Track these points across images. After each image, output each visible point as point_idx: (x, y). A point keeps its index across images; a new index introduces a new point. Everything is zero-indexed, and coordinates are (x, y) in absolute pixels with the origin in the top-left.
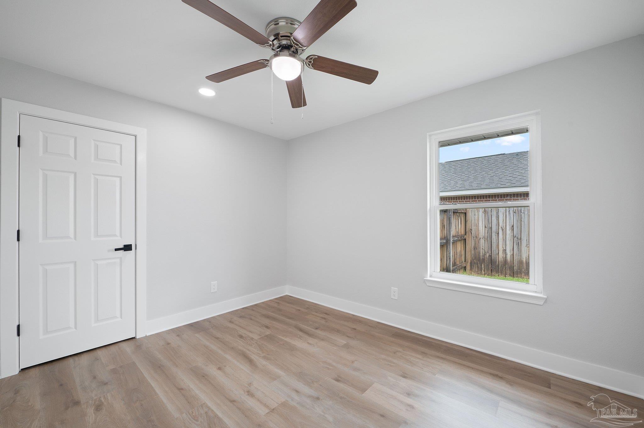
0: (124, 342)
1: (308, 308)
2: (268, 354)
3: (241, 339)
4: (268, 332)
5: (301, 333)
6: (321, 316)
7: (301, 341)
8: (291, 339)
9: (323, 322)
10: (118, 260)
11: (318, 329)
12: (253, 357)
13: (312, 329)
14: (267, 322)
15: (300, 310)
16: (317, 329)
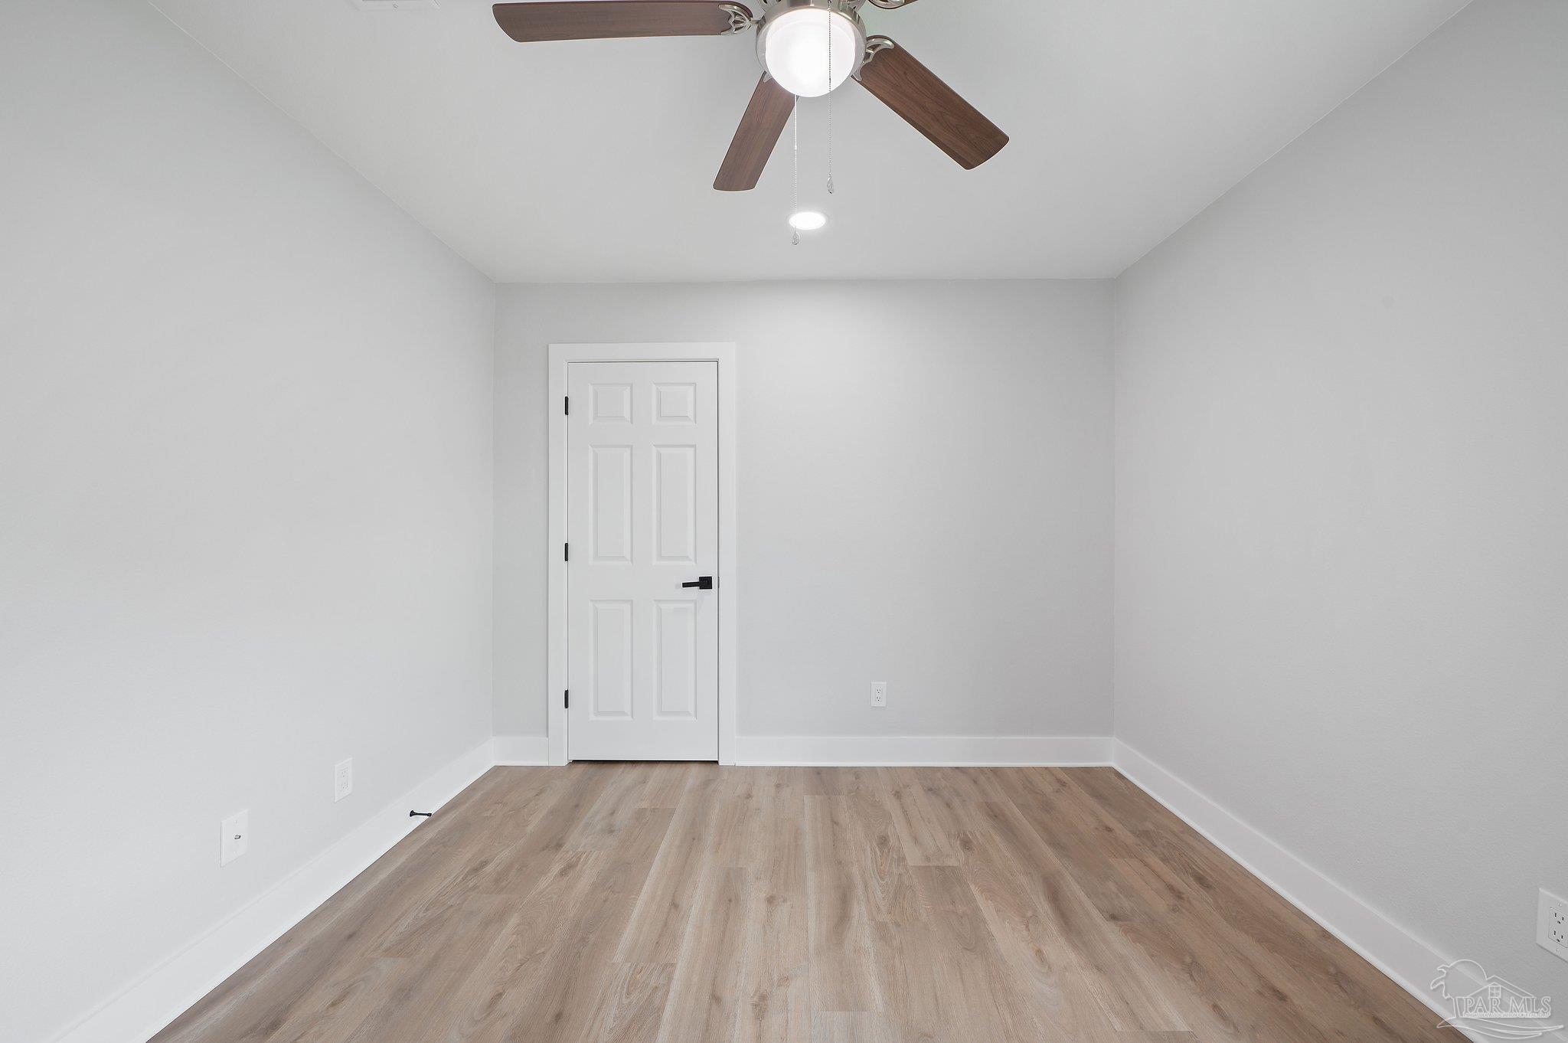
0: (697, 765)
1: (1146, 834)
2: (897, 925)
3: (877, 849)
4: (956, 858)
5: (1043, 907)
6: (1176, 881)
7: (1025, 933)
8: (998, 911)
9: (1161, 905)
10: (692, 605)
11: (1118, 920)
12: (859, 911)
13: (1095, 913)
14: (978, 825)
15: (1109, 830)
16: (1114, 918)
